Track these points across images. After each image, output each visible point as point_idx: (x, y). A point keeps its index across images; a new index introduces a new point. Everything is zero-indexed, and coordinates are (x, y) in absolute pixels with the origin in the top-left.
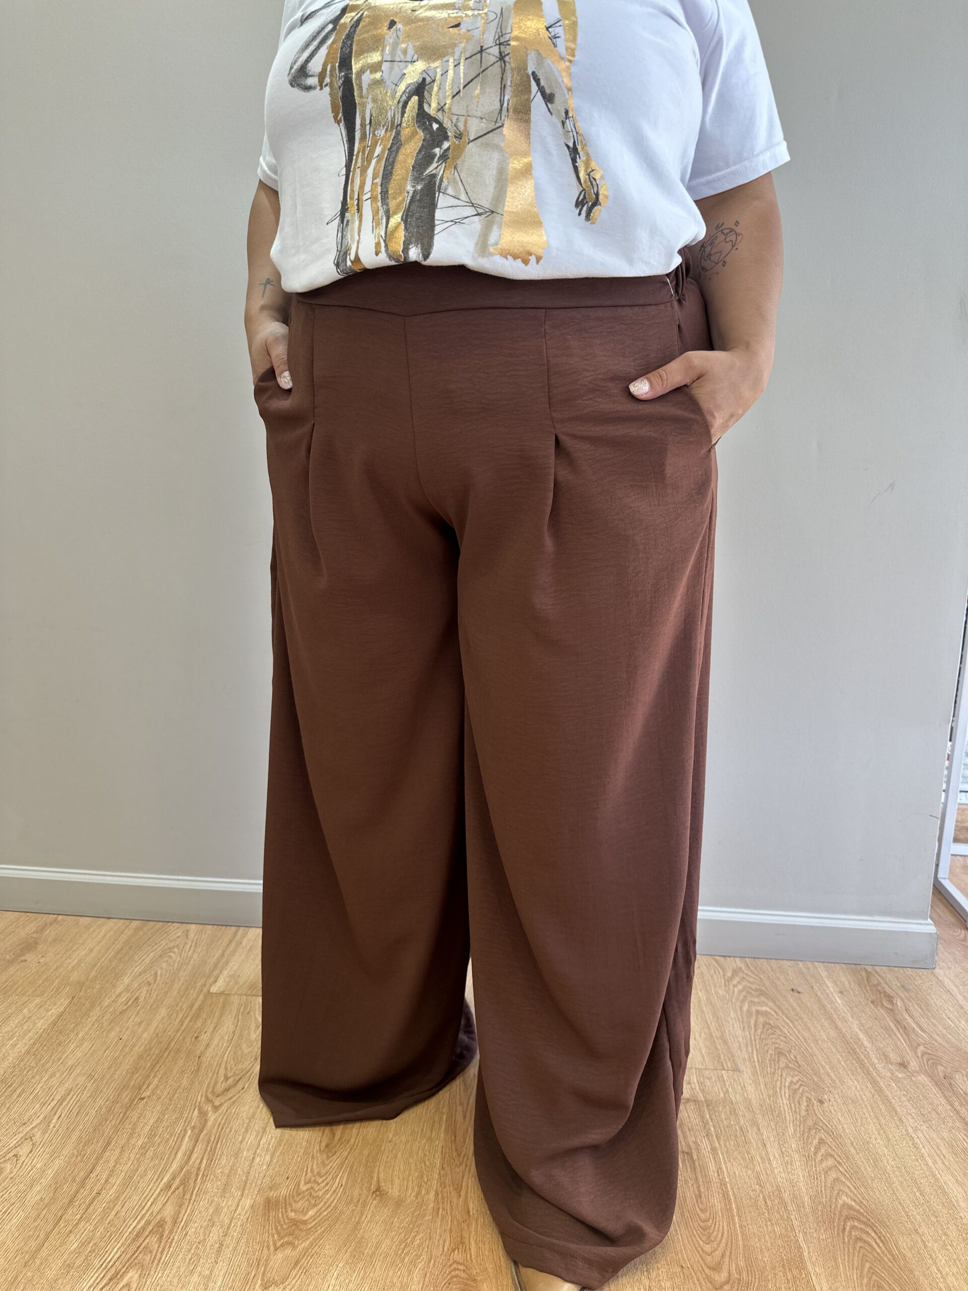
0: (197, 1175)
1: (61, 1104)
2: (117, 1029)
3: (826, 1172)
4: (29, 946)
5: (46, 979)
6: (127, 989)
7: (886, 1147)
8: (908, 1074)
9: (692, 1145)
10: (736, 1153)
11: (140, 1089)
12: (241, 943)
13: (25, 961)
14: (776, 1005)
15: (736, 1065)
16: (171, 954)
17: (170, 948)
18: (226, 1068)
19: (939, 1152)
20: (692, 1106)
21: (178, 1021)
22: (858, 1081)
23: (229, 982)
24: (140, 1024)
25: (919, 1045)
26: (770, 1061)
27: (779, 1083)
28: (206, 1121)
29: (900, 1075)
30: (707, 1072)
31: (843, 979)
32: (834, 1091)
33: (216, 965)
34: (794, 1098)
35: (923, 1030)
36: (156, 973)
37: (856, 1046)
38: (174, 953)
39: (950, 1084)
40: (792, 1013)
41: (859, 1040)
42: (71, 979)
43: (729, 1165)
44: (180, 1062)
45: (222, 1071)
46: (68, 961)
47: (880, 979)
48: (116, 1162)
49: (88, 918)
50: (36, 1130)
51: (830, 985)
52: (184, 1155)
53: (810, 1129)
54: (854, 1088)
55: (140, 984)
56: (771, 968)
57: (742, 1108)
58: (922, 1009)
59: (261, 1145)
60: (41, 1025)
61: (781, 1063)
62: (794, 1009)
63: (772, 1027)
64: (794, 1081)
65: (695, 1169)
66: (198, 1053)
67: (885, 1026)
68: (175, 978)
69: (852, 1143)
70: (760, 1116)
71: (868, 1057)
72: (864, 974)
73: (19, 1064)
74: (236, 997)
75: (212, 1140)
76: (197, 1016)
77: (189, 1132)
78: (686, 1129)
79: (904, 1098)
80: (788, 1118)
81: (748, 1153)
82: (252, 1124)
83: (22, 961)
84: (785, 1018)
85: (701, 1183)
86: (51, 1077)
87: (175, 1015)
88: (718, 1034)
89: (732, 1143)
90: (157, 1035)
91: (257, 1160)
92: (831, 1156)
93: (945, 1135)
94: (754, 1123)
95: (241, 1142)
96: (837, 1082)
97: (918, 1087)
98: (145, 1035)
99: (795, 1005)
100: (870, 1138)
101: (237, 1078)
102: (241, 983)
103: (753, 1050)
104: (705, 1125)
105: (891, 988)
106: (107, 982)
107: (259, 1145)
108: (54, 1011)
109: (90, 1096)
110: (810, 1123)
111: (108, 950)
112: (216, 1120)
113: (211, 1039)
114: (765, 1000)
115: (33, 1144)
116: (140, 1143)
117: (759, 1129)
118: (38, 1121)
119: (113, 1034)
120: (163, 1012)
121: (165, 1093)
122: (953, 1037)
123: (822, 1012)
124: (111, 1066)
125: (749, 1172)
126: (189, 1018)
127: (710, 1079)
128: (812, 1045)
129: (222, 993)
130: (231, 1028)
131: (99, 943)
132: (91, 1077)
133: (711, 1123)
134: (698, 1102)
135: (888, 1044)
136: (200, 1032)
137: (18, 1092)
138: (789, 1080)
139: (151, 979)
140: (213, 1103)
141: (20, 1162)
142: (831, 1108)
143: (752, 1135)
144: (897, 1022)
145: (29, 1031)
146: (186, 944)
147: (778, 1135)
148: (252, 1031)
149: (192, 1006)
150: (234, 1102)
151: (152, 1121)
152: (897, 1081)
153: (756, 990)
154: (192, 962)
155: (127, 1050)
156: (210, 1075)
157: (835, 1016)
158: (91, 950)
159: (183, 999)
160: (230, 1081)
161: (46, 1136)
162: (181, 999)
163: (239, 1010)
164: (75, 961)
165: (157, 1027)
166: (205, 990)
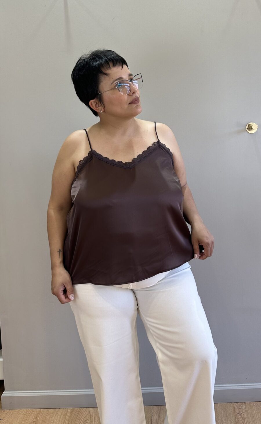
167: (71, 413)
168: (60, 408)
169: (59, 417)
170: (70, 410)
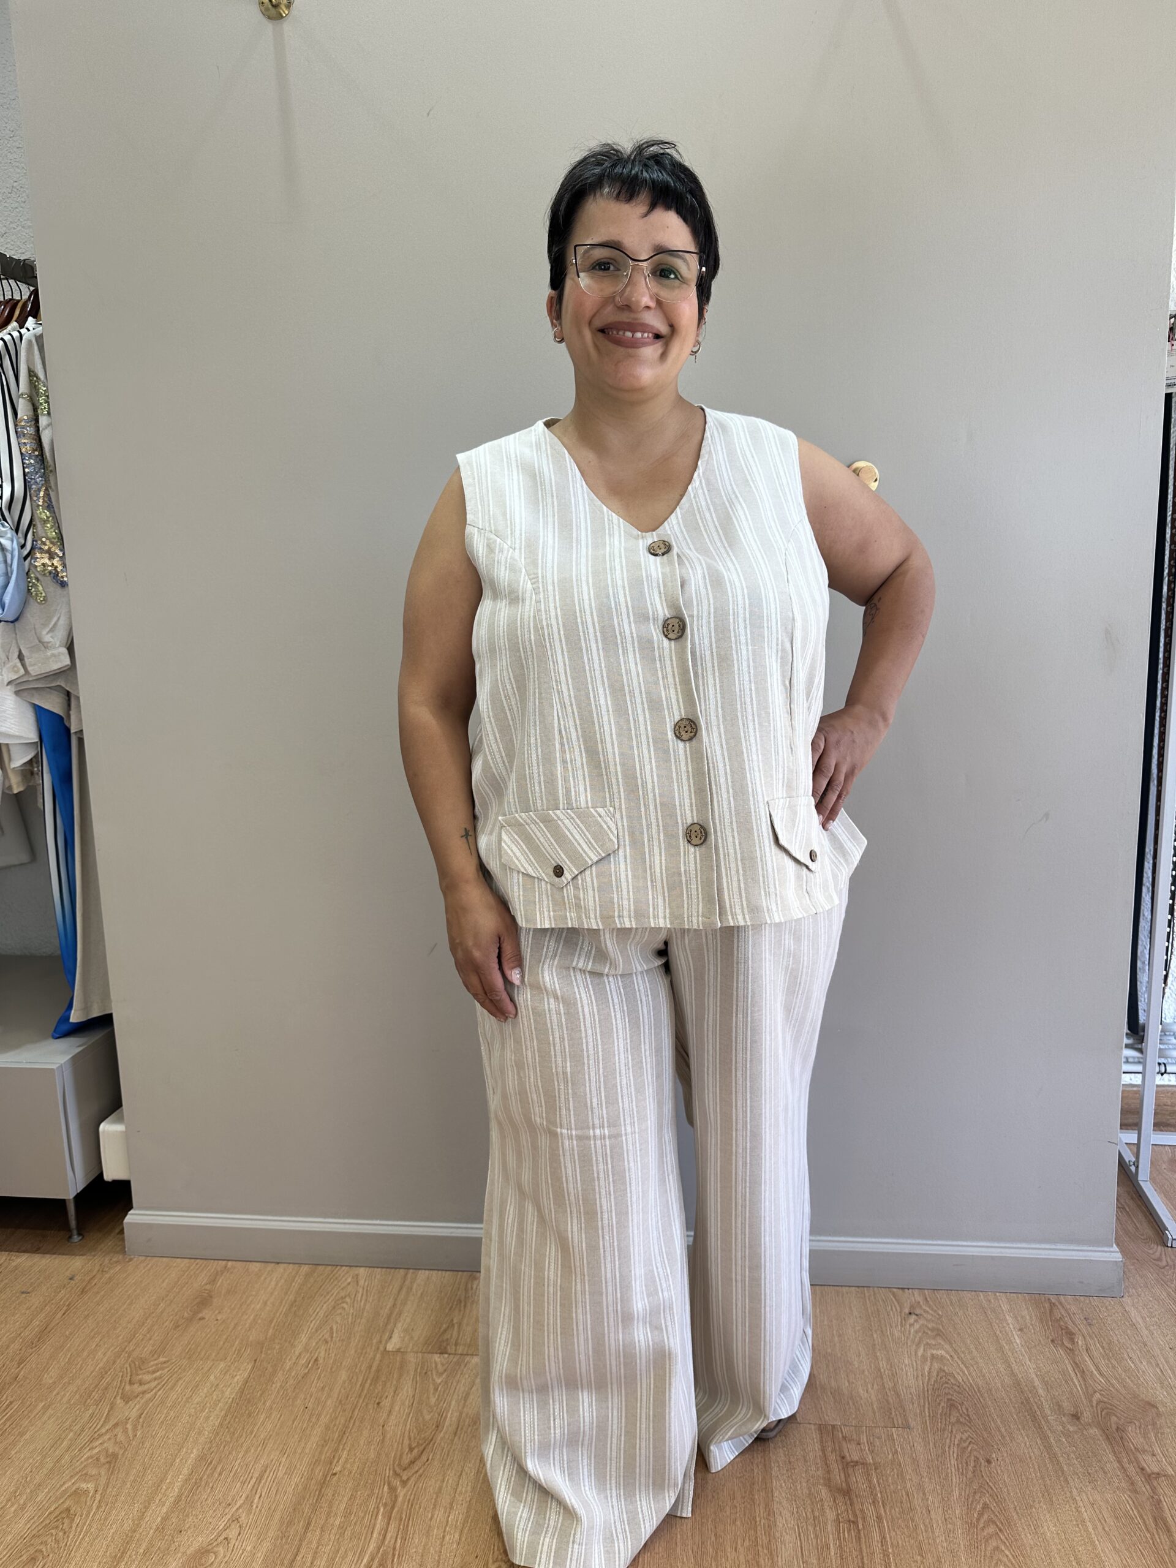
0: (394, 1555)
1: (260, 1482)
2: (302, 1396)
3: (987, 1541)
4: (204, 1301)
5: (226, 1339)
6: (306, 1349)
7: (1049, 1512)
8: (1080, 1427)
9: (858, 1513)
10: (900, 1521)
11: (331, 1464)
12: (411, 1289)
13: (203, 1318)
14: (952, 1347)
15: (907, 1422)
16: (344, 1305)
17: (342, 1298)
18: (410, 1439)
19: (1100, 1516)
20: (860, 1470)
21: (358, 1385)
22: (1027, 1436)
23: (404, 1337)
24: (323, 1389)
25: (1095, 1392)
26: (941, 1415)
27: (948, 1441)
28: (396, 1497)
29: (1071, 1429)
30: (877, 1431)
31: (1025, 1313)
32: (1002, 1449)
33: (389, 1317)
34: (962, 1458)
35: (1101, 1374)
36: (331, 1329)
37: (1030, 1395)
38: (347, 1303)
39: (1122, 1438)
40: (968, 1357)
41: (1034, 1387)
42: (251, 1338)
43: (893, 1534)
44: (365, 1433)
45: (406, 1442)
46: (245, 1317)
47: (1063, 1312)
48: (318, 1543)
49: (258, 1264)
50: (241, 1511)
51: (1010, 1320)
52: (380, 1534)
53: (975, 1493)
54: (1023, 1445)
55: (317, 1343)
56: (951, 1300)
57: (910, 1471)
58: (1103, 1348)
59: (450, 1523)
60: (229, 1393)
61: (952, 1417)
62: (970, 1352)
63: (947, 1374)
64: (964, 1438)
65: (860, 1538)
66: (381, 1421)
67: (1063, 1369)
68: (350, 1334)
69: (1015, 1509)
70: (927, 1480)
71: (1040, 1407)
72: (1047, 1305)
73: (215, 1438)
74: (412, 1354)
75: (404, 1516)
76: (376, 1379)
77: (382, 1510)
78: (853, 1496)
79: (1072, 1455)
80: (954, 1480)
81: (912, 1520)
82: (439, 1499)
83: (200, 1319)
84: (960, 1363)
85: (864, 1554)
86: (247, 1452)
87: (355, 1378)
88: (891, 1385)
89: (897, 1510)
90: (341, 1401)
91: (447, 1538)
92: (994, 1522)
93: (1108, 1496)
94: (921, 1487)
95: (431, 1519)
96: (1007, 1438)
97: (1088, 1442)
98: (329, 1402)
99: (972, 1346)
100: (1034, 1501)
101: (421, 1448)
102: (416, 1339)
103: (924, 1402)
104: (872, 1489)
105: (1074, 1323)
106: (286, 1341)
107: (448, 1522)
108: (239, 1378)
109: (285, 1473)
110: (975, 1486)
111: (281, 1302)
112: (405, 1495)
113: (392, 1406)
114: (943, 1343)
115: (240, 1527)
116: (337, 1522)
117: (924, 1494)
118: (241, 1502)
119: (299, 1402)
120: (343, 1375)
121: (355, 1468)
122: (1132, 1381)
123: (999, 1355)
124: (301, 1438)
125: (912, 1542)
126: (369, 1381)
127: (878, 1438)
128: (986, 1395)
129: (398, 1351)
130: (411, 1393)
131: (272, 1294)
132: (283, 1452)
133: (878, 1489)
134: (867, 1464)
135: (1063, 1392)
136: (381, 1398)
137: (218, 1470)
138: (958, 1437)
139: (327, 1336)
140: (401, 1477)
141: (231, 1545)
142: (998, 1468)
143: (917, 1501)
144: (1076, 1365)
145: (219, 1401)
146: (357, 1292)
147: (943, 1499)
148: (431, 1395)
149: (370, 1367)
150: (421, 1476)
151: (346, 1499)
152: (1067, 1434)
153: (932, 1330)
154: (365, 1314)
155: (314, 1420)
156: (395, 1445)
157: (1012, 1360)
158: (265, 1303)
159: (362, 1359)
160: (416, 1451)
161: (251, 1517)
162: (359, 1358)
163: (416, 1370)
164: (252, 1317)
165: (340, 1392)
166: (381, 1348)
167: (308, 1276)
168: (278, 1263)
169: (273, 1283)
170: (305, 1269)
